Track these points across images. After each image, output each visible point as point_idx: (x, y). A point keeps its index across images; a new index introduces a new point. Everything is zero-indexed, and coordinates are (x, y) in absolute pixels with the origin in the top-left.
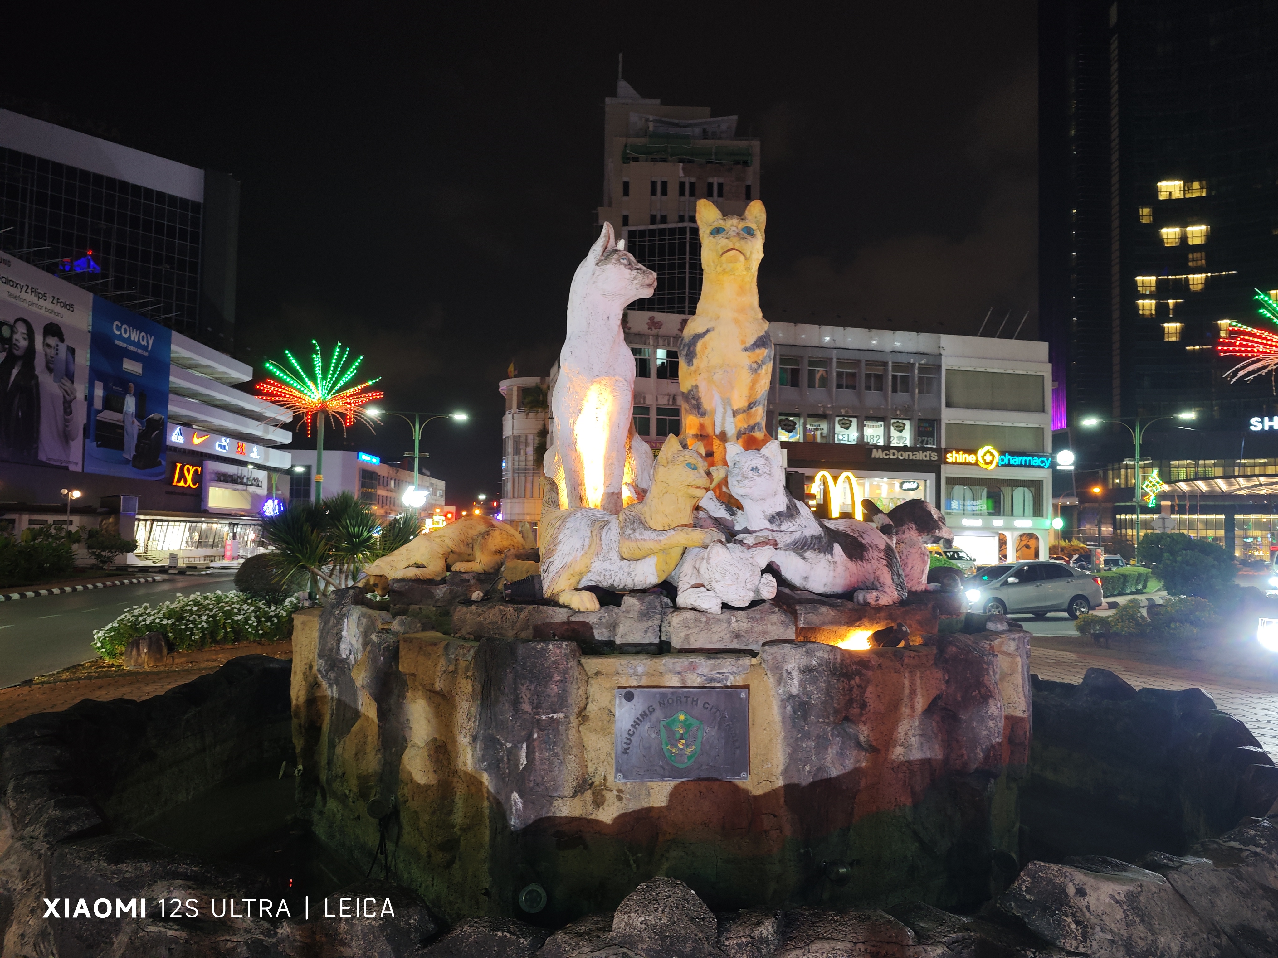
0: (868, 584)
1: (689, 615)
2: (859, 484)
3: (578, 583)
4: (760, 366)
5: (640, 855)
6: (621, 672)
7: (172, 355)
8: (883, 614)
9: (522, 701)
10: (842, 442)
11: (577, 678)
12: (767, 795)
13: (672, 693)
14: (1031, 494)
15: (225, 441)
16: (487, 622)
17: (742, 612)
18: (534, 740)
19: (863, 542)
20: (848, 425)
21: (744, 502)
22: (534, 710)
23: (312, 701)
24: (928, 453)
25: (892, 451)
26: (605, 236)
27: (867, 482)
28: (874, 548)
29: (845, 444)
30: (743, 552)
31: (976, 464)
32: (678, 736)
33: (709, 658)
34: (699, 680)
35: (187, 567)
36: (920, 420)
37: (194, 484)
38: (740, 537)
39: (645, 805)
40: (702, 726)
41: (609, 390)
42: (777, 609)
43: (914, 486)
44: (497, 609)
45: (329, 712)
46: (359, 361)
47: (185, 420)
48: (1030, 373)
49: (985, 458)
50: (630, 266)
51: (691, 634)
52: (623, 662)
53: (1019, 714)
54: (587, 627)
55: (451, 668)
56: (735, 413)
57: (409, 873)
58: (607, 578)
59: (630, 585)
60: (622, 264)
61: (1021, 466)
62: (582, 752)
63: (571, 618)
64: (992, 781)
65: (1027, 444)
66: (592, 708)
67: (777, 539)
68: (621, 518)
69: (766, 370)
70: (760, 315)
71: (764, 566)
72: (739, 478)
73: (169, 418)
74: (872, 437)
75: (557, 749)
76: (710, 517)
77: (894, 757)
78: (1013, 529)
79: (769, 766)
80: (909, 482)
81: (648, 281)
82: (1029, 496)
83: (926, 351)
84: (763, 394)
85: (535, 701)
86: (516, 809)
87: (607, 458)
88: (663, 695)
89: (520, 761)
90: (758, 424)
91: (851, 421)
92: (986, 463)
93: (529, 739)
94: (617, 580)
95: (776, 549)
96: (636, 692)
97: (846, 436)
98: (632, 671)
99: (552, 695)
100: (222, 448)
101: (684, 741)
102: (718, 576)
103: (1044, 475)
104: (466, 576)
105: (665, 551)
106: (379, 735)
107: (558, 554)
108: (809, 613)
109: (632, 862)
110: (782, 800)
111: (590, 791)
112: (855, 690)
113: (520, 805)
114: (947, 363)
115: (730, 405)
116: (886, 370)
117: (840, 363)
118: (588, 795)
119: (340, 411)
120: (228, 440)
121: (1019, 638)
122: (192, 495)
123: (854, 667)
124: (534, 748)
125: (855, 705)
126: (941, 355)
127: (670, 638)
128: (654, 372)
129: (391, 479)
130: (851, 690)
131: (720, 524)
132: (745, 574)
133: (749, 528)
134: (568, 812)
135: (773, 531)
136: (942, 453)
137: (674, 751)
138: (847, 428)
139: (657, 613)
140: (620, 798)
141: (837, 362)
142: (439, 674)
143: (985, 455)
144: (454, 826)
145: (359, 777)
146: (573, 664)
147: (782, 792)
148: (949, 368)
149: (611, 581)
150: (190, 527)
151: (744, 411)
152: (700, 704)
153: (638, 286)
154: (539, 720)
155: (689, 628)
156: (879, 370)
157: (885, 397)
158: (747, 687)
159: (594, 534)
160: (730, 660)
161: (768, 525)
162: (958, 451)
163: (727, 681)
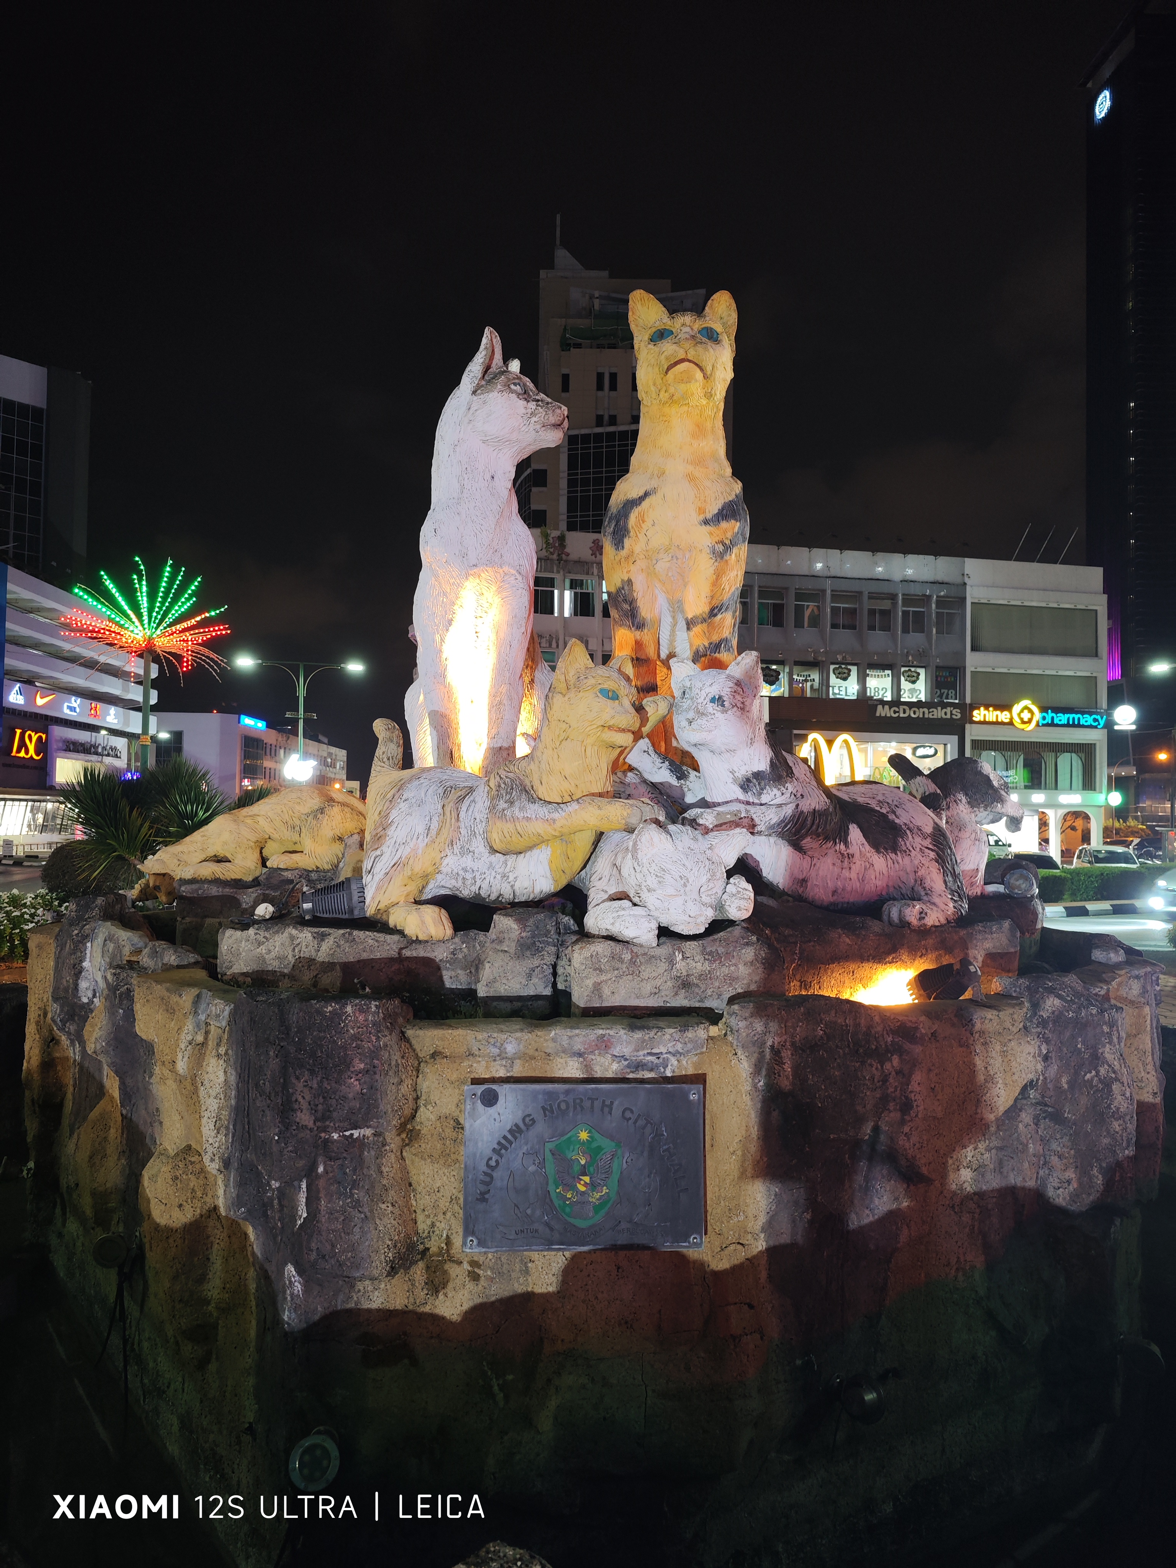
0: (904, 891)
1: (601, 948)
2: (860, 750)
3: (421, 892)
4: (728, 548)
5: (510, 1377)
6: (477, 1053)
7: (8, 596)
8: (930, 941)
9: (296, 1107)
10: (838, 696)
11: (397, 1065)
12: (736, 1270)
13: (567, 1092)
14: (1080, 762)
15: (76, 702)
16: (273, 955)
17: (693, 944)
18: (318, 1176)
19: (897, 821)
20: (845, 675)
21: (701, 757)
22: (319, 1124)
23: (48, 1064)
24: (948, 710)
25: (902, 707)
26: (486, 348)
27: (870, 746)
28: (915, 830)
29: (843, 699)
30: (695, 839)
31: (1011, 723)
32: (576, 1169)
33: (633, 1028)
34: (615, 1066)
35: (27, 856)
36: (938, 668)
37: (37, 754)
38: (691, 813)
39: (520, 1289)
40: (619, 1152)
41: (494, 588)
42: (754, 938)
43: (931, 751)
44: (286, 934)
45: (71, 1082)
46: (196, 583)
47: (26, 676)
48: (1079, 607)
49: (1022, 715)
50: (525, 395)
51: (606, 981)
52: (480, 1036)
53: (1148, 1098)
54: (431, 966)
55: (200, 1038)
56: (690, 624)
57: (155, 1361)
58: (468, 882)
59: (508, 895)
60: (512, 391)
61: (1068, 725)
62: (407, 1197)
63: (404, 951)
64: (1118, 1222)
65: (1074, 697)
66: (426, 1116)
67: (754, 817)
68: (492, 784)
69: (738, 556)
70: (729, 471)
71: (731, 862)
72: (691, 715)
73: (7, 674)
74: (877, 690)
75: (358, 1194)
76: (645, 781)
77: (954, 1187)
78: (1056, 806)
79: (741, 1218)
80: (924, 747)
81: (553, 419)
82: (1077, 762)
83: (946, 580)
84: (733, 594)
85: (320, 1107)
86: (292, 1294)
87: (493, 695)
88: (550, 1094)
89: (297, 1210)
90: (726, 640)
91: (850, 670)
92: (1023, 722)
93: (310, 1173)
94: (485, 886)
95: (752, 833)
96: (503, 1090)
97: (843, 689)
98: (496, 1051)
99: (351, 1096)
100: (71, 711)
101: (587, 1179)
102: (652, 881)
103: (1097, 737)
104: (288, 875)
105: (564, 838)
106: (122, 1129)
107: (388, 843)
108: (810, 941)
109: (496, 1388)
110: (764, 1275)
111: (421, 1264)
112: (891, 1080)
113: (298, 1287)
114: (973, 594)
115: (683, 611)
116: (895, 604)
117: (835, 597)
118: (419, 1272)
119: (173, 651)
120: (79, 700)
121: (1146, 974)
122: (35, 768)
123: (890, 1039)
124: (318, 1191)
125: (891, 1106)
126: (965, 584)
127: (570, 986)
128: (598, 609)
129: (280, 748)
130: (885, 1080)
131: (661, 793)
132: (699, 877)
133: (709, 799)
134: (381, 1300)
135: (748, 803)
136: (967, 710)
137: (569, 1196)
138: (845, 679)
139: (548, 944)
140: (474, 1277)
141: (832, 596)
142: (183, 1046)
143: (1022, 711)
144: (208, 1303)
145: (94, 1194)
146: (389, 1039)
147: (764, 1261)
148: (976, 601)
149: (475, 889)
150: (33, 807)
151: (704, 620)
152: (617, 1111)
153: (538, 427)
154: (327, 1142)
155: (601, 970)
156: (886, 605)
157: (894, 638)
158: (700, 1079)
159: (448, 809)
160: (672, 1031)
161: (739, 794)
162: (987, 708)
163: (665, 1067)
